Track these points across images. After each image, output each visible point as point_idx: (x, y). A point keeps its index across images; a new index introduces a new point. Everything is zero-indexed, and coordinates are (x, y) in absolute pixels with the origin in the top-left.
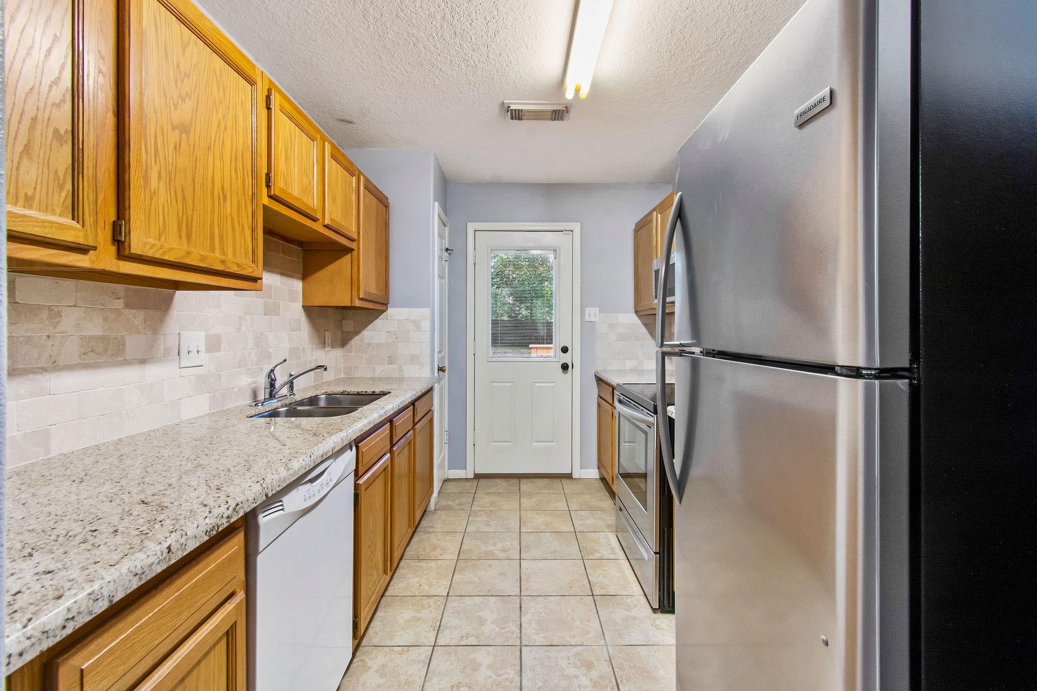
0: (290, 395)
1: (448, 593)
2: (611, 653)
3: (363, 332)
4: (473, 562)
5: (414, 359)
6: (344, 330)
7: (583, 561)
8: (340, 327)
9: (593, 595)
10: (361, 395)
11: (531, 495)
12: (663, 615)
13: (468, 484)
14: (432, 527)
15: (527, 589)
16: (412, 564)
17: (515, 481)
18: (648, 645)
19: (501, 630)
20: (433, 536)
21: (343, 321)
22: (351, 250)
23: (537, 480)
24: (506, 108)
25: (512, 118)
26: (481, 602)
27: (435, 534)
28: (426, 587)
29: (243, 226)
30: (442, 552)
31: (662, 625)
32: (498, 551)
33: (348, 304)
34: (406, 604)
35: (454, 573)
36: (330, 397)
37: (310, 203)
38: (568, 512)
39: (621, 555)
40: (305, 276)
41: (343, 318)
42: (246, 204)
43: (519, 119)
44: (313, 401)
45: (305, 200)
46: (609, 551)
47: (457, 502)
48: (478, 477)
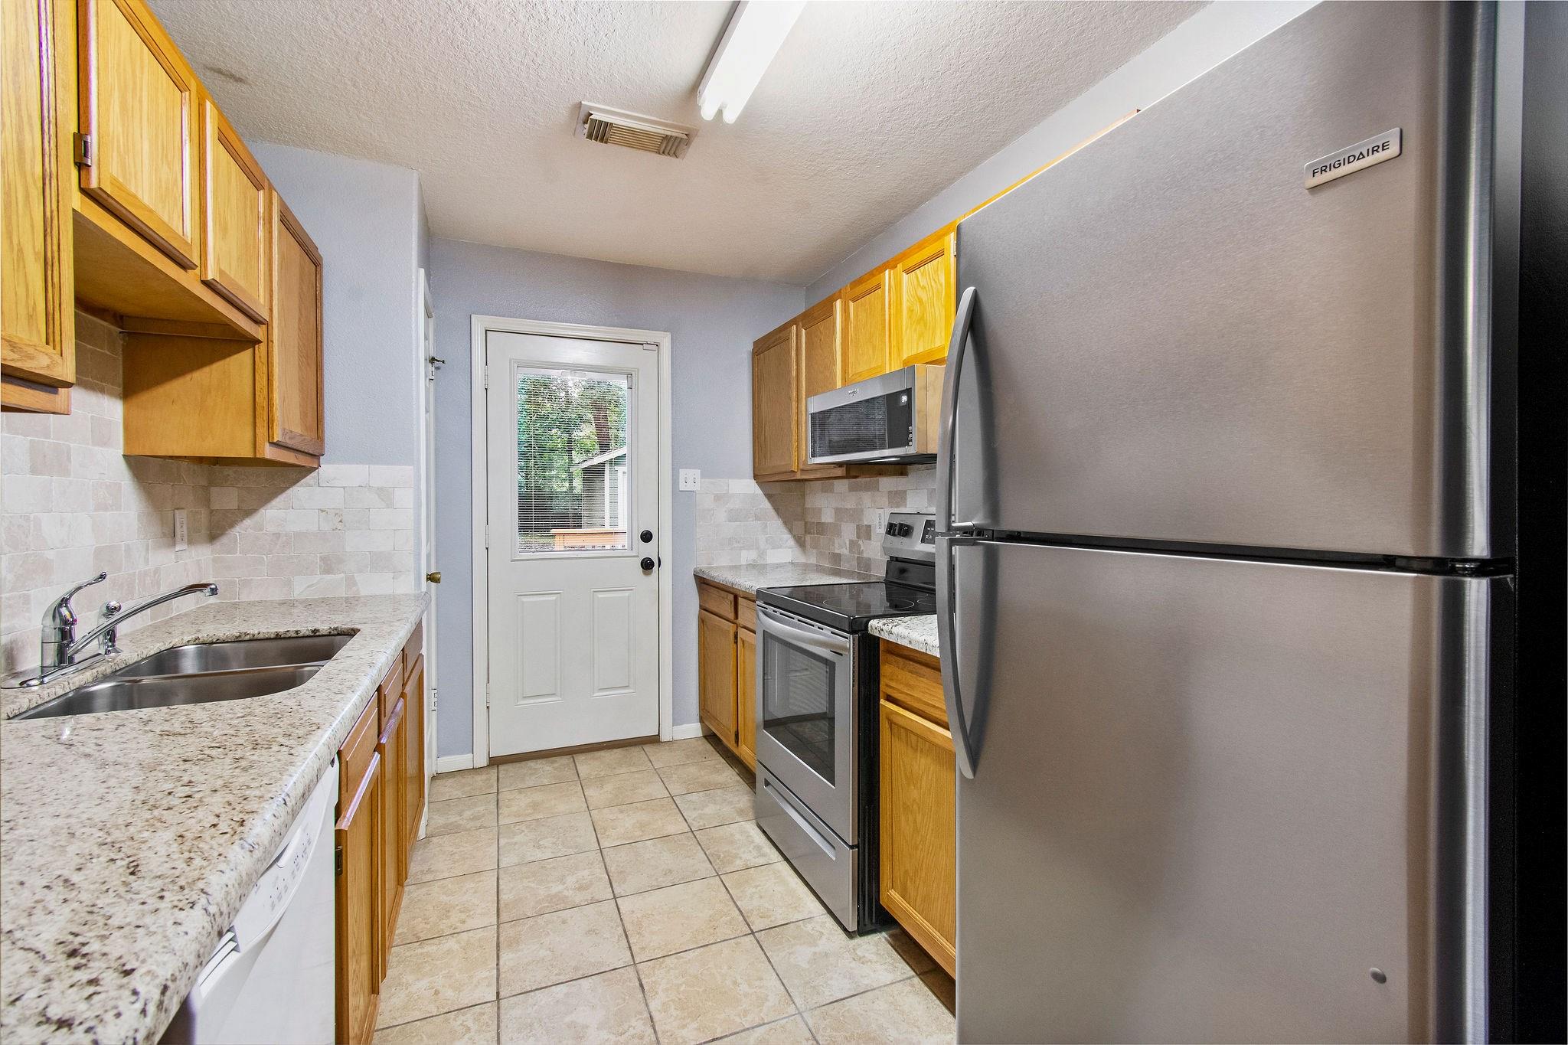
0: (107, 652)
1: (498, 994)
2: (811, 1026)
3: (262, 511)
4: (530, 922)
5: (380, 562)
6: (215, 506)
7: (721, 879)
8: (207, 502)
9: (753, 933)
10: (284, 638)
11: (600, 781)
12: (863, 938)
13: (480, 779)
14: (429, 871)
15: (643, 949)
16: (408, 954)
17: (565, 760)
18: (858, 994)
19: (619, 1038)
20: (435, 888)
21: (213, 489)
22: (254, 342)
23: (602, 753)
24: (582, 116)
25: (590, 136)
26: (567, 995)
27: (440, 883)
28: (449, 993)
29: (20, 250)
30: (463, 916)
31: (866, 955)
32: (571, 892)
33: (246, 452)
34: (416, 1039)
35: (498, 950)
36: (209, 650)
37: (176, 225)
38: (670, 799)
39: (775, 855)
40: (128, 391)
41: (211, 483)
42: (27, 196)
43: (602, 140)
44: (165, 662)
45: (166, 219)
46: (755, 853)
47: (468, 814)
48: (495, 762)
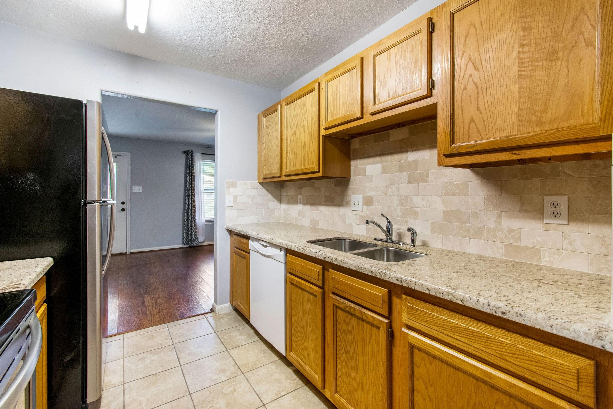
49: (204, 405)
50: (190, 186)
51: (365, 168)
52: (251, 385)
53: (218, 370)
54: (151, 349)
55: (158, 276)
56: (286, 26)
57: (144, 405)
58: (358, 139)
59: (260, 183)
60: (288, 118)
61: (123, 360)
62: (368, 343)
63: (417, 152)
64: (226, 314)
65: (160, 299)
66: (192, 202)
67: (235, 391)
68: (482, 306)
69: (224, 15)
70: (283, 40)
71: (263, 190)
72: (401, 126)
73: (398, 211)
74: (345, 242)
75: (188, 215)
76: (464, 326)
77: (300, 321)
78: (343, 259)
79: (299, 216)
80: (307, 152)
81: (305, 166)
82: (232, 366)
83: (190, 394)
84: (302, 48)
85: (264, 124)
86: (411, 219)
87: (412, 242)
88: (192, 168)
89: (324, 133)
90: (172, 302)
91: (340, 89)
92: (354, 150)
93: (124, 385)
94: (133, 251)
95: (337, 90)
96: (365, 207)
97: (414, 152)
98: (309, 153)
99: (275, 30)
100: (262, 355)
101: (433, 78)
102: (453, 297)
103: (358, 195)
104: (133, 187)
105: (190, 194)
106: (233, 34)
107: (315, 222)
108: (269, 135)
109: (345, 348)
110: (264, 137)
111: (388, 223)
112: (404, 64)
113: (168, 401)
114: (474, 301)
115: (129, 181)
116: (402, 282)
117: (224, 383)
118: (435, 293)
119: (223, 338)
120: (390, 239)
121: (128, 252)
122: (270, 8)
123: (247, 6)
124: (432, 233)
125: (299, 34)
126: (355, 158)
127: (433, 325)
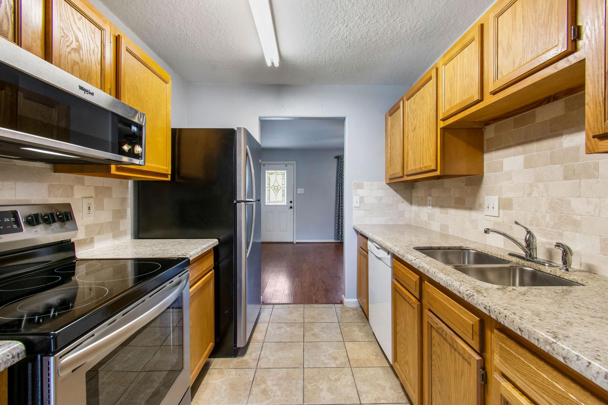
49: (311, 382)
50: (341, 187)
51: (502, 163)
52: (355, 380)
53: (331, 356)
54: (288, 322)
55: (309, 264)
56: (395, 17)
57: (271, 363)
58: (492, 127)
59: (388, 184)
60: (409, 113)
61: (268, 324)
62: (460, 378)
63: (578, 134)
64: (352, 309)
65: (305, 284)
66: (342, 202)
67: (339, 380)
68: (595, 375)
69: (334, 30)
70: (396, 33)
71: (391, 191)
72: (552, 99)
73: (548, 219)
74: (469, 253)
75: (339, 213)
76: (573, 399)
77: (403, 332)
78: (434, 272)
79: (429, 220)
80: (426, 148)
81: (423, 164)
82: (344, 357)
83: (304, 368)
84: (421, 35)
85: (390, 123)
86: (567, 231)
87: (564, 264)
88: (342, 171)
89: (442, 124)
90: (313, 288)
91: (457, 70)
92: (488, 139)
93: (263, 343)
94: (297, 241)
95: (454, 72)
96: (501, 211)
97: (572, 134)
98: (427, 149)
99: (385, 26)
100: (374, 357)
101: (579, 24)
102: (551, 350)
103: (492, 197)
104: (298, 189)
105: (341, 195)
106: (347, 44)
107: (444, 227)
108: (393, 133)
109: (439, 375)
110: (390, 138)
111: (528, 234)
112: (534, 17)
113: (286, 367)
114: (582, 364)
115: (295, 185)
116: (490, 312)
117: (332, 369)
118: (529, 337)
119: (343, 329)
120: (530, 255)
121: (295, 242)
122: (373, 7)
123: (351, 14)
124: (604, 255)
125: (413, 21)
126: (489, 151)
127: (530, 382)
